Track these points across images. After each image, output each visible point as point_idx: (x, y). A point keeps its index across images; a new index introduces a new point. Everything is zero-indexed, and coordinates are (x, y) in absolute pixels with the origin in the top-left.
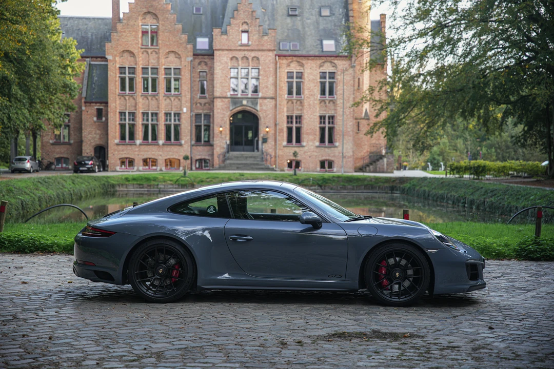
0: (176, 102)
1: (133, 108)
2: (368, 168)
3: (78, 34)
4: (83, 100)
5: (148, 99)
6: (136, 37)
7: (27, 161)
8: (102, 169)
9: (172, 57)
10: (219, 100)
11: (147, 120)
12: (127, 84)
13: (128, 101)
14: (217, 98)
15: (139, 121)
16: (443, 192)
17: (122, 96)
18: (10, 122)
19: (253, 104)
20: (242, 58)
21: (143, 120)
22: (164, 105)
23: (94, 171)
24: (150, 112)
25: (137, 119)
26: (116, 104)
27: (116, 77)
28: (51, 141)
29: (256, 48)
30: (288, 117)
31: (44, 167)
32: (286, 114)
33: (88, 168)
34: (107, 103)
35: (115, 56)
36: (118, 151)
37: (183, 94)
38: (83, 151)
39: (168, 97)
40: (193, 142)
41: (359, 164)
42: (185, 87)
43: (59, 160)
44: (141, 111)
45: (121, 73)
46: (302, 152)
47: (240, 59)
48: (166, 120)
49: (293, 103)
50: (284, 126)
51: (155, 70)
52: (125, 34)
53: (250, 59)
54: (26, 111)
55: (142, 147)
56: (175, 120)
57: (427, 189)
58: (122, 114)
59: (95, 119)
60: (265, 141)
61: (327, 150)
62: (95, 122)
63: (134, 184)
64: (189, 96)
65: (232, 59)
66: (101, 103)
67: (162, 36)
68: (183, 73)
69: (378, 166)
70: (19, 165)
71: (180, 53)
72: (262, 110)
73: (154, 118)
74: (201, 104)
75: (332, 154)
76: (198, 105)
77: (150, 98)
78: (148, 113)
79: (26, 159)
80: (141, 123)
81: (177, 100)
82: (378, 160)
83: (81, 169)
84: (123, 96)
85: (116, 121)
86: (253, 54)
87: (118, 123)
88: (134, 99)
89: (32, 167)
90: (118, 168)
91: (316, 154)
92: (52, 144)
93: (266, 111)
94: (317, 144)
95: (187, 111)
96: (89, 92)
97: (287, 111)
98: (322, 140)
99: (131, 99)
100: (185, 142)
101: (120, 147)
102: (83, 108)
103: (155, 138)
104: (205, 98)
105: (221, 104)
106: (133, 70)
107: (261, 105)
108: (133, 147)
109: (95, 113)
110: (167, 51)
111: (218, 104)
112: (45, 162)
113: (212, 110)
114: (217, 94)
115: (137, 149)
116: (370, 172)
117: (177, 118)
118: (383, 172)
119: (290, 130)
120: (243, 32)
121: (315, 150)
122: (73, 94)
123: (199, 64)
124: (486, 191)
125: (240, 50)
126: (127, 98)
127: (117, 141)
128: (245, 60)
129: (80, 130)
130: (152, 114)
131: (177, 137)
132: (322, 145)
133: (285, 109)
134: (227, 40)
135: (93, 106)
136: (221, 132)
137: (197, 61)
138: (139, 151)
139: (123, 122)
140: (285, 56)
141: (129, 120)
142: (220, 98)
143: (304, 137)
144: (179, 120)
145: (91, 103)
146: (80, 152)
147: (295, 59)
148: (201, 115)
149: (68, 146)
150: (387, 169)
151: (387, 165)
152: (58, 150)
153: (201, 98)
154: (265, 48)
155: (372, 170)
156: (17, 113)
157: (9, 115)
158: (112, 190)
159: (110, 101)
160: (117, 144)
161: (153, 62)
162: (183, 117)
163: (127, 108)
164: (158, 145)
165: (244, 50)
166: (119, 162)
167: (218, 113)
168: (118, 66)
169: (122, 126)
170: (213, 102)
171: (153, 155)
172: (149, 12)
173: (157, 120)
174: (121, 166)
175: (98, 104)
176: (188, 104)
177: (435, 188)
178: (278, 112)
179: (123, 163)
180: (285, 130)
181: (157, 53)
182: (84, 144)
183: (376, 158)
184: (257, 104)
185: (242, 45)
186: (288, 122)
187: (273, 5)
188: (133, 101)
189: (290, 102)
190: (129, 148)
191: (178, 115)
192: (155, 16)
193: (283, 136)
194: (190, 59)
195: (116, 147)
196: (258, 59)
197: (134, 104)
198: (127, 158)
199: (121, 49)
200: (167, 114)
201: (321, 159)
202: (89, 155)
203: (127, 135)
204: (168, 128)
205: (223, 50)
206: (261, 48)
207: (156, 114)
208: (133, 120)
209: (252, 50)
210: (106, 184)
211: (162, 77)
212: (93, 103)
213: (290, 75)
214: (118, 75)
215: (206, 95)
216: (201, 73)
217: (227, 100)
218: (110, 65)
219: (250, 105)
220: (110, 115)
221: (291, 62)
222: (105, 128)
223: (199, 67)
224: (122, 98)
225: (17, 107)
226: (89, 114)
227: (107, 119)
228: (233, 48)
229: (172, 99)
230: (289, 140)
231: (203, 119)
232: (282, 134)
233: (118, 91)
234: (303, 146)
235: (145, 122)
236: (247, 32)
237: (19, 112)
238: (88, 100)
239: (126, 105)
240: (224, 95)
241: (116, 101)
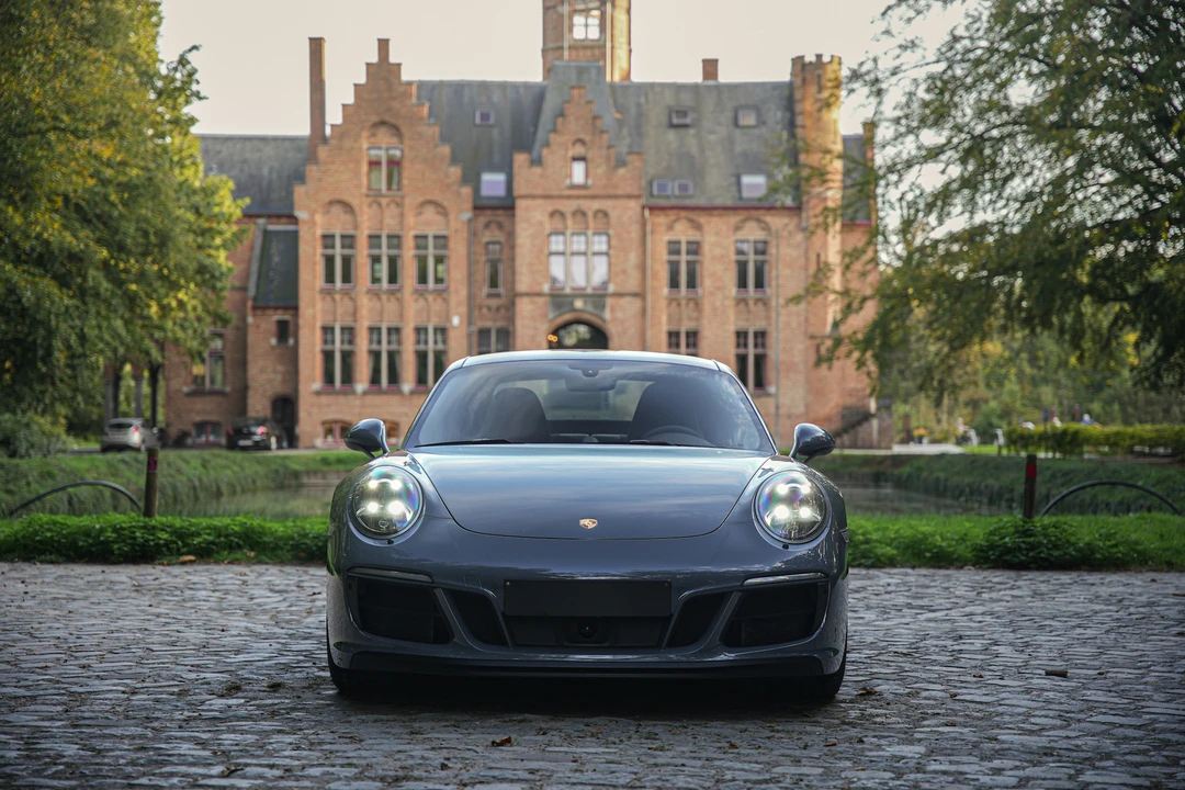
0: (437, 305)
1: (350, 319)
2: (838, 440)
3: (242, 170)
4: (250, 304)
5: (379, 299)
6: (357, 173)
7: (132, 429)
8: (286, 445)
9: (430, 213)
10: (526, 300)
11: (379, 342)
12: (340, 271)
13: (339, 304)
14: (521, 295)
15: (363, 345)
16: (972, 479)
17: (327, 293)
19: (595, 308)
20: (574, 214)
21: (371, 342)
22: (413, 310)
23: (268, 448)
24: (384, 326)
25: (359, 340)
26: (314, 310)
27: (315, 255)
28: (185, 389)
29: (602, 192)
30: (670, 333)
31: (170, 442)
32: (665, 328)
33: (257, 442)
34: (295, 309)
35: (313, 213)
36: (320, 407)
37: (452, 288)
38: (249, 407)
39: (421, 295)
42: (457, 272)
43: (201, 427)
44: (366, 325)
45: (326, 247)
47: (569, 216)
48: (418, 342)
49: (679, 305)
51: (396, 240)
52: (333, 167)
53: (590, 214)
54: (119, 323)
55: (369, 399)
56: (436, 343)
57: (941, 475)
58: (328, 330)
59: (274, 341)
62: (273, 348)
64: (464, 293)
65: (552, 214)
66: (285, 308)
67: (409, 172)
68: (452, 244)
69: (861, 435)
70: (116, 437)
71: (445, 203)
72: (614, 319)
73: (394, 337)
74: (489, 309)
76: (485, 311)
77: (383, 297)
78: (380, 329)
79: (131, 426)
80: (365, 348)
81: (439, 301)
82: (859, 423)
83: (241, 443)
84: (329, 293)
85: (314, 346)
86: (596, 205)
87: (319, 348)
88: (352, 299)
89: (143, 441)
90: (319, 442)
92: (188, 395)
93: (622, 321)
95: (461, 322)
96: (262, 287)
97: (669, 322)
99: (346, 299)
101: (324, 399)
102: (250, 320)
103: (394, 377)
104: (498, 296)
105: (530, 307)
106: (349, 241)
107: (612, 310)
108: (351, 398)
109: (273, 328)
110: (421, 199)
111: (525, 308)
112: (174, 431)
113: (512, 320)
114: (523, 285)
115: (357, 402)
117: (439, 338)
118: (871, 447)
120: (575, 159)
123: (487, 226)
124: (1054, 476)
125: (569, 197)
126: (338, 297)
127: (317, 385)
128: (579, 217)
129: (242, 364)
130: (389, 329)
133: (664, 319)
134: (542, 176)
135: (270, 316)
137: (482, 220)
138: (363, 406)
139: (329, 347)
140: (662, 209)
141: (342, 342)
142: (527, 295)
144: (444, 342)
145: (265, 308)
146: (242, 408)
147: (683, 213)
148: (489, 331)
149: (220, 398)
150: (879, 441)
151: (879, 432)
152: (199, 406)
153: (490, 296)
154: (620, 192)
155: (847, 443)
156: (99, 327)
157: (82, 330)
158: (294, 483)
159: (303, 304)
160: (318, 393)
161: (390, 223)
162: (452, 335)
163: (339, 317)
164: (402, 393)
165: (578, 197)
166: (320, 430)
167: (523, 326)
168: (319, 232)
169: (328, 356)
170: (513, 304)
171: (391, 413)
172: (383, 123)
173: (399, 342)
174: (326, 437)
175: (280, 312)
176: (463, 309)
177: (958, 473)
178: (648, 324)
179: (329, 432)
181: (398, 205)
182: (251, 393)
183: (855, 419)
184: (603, 306)
185: (573, 187)
186: (670, 345)
187: (639, 105)
188: (351, 304)
189: (674, 304)
190: (342, 399)
191: (442, 331)
192: (396, 130)
194: (467, 215)
195: (315, 399)
196: (606, 214)
197: (351, 310)
198: (336, 422)
199: (326, 197)
200: (420, 331)
202: (261, 415)
203: (338, 371)
204: (422, 357)
205: (533, 197)
206: (611, 192)
207: (398, 330)
208: (351, 342)
209: (594, 197)
210: (281, 470)
211: (408, 254)
212: (270, 308)
213: (674, 248)
214: (320, 251)
215: (501, 290)
216: (491, 247)
217: (541, 300)
218: (304, 231)
220: (304, 334)
221: (675, 221)
222: (292, 359)
223: (487, 233)
224: (328, 298)
225: (98, 313)
226: (262, 332)
227: (297, 342)
228: (556, 193)
229: (430, 299)
231: (493, 338)
233: (320, 282)
235: (375, 347)
236: (582, 159)
237: (105, 324)
238: (260, 304)
239: (334, 313)
240: (536, 289)
241: (314, 306)
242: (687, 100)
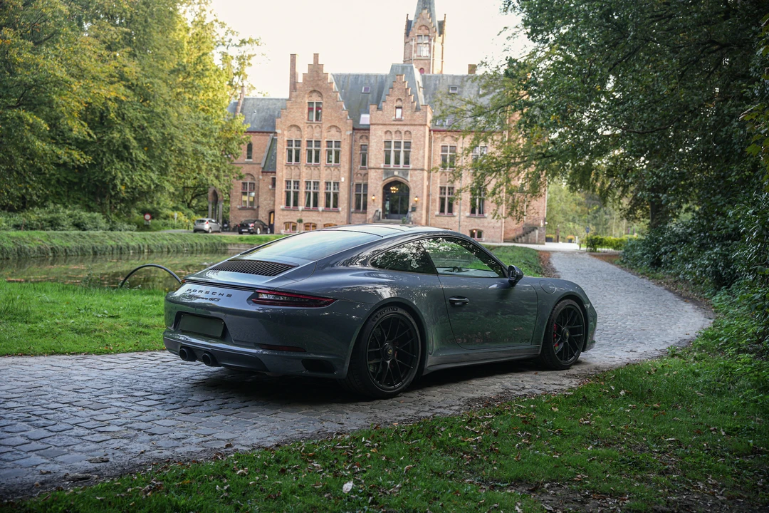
0: (336, 172)
1: (298, 177)
2: (520, 239)
3: (267, 112)
4: (261, 171)
6: (302, 113)
7: (206, 223)
8: (269, 232)
9: (333, 131)
10: (373, 171)
11: (310, 188)
12: (294, 156)
13: (293, 171)
14: (371, 168)
15: (302, 189)
17: (288, 166)
19: (404, 175)
20: (396, 132)
21: (306, 188)
22: (324, 174)
23: (256, 233)
24: (312, 181)
25: (301, 187)
26: (282, 174)
27: (283, 149)
28: (238, 207)
29: (408, 123)
30: (441, 188)
32: (439, 186)
33: (250, 230)
35: (283, 130)
36: (283, 216)
37: (342, 165)
38: (259, 216)
39: (329, 167)
40: (353, 210)
41: (512, 235)
42: (344, 158)
44: (304, 180)
45: (289, 146)
46: (453, 222)
47: (393, 133)
48: (327, 189)
49: (446, 175)
50: (437, 196)
51: (318, 143)
52: (292, 110)
53: (403, 133)
55: (304, 213)
56: (334, 189)
58: (288, 182)
59: (270, 187)
60: (414, 209)
61: (476, 220)
64: (347, 167)
65: (386, 132)
66: (273, 173)
67: (325, 113)
68: (342, 145)
69: (530, 237)
71: (340, 127)
72: (412, 180)
73: (316, 186)
74: (361, 175)
75: (481, 225)
76: (358, 175)
77: (312, 168)
78: (310, 182)
79: (205, 221)
80: (304, 191)
81: (336, 170)
82: (530, 232)
83: (243, 230)
85: (282, 189)
86: (406, 128)
87: (284, 190)
88: (299, 169)
89: (211, 228)
90: (283, 231)
91: (466, 224)
92: (240, 209)
93: (416, 182)
94: (468, 214)
95: (345, 180)
96: (267, 163)
97: (441, 183)
98: (473, 211)
99: (296, 169)
100: (342, 209)
101: (285, 212)
102: (261, 177)
103: (316, 205)
104: (365, 169)
105: (375, 174)
106: (298, 143)
107: (411, 177)
108: (296, 212)
109: (271, 181)
110: (329, 125)
111: (372, 174)
113: (368, 180)
114: (371, 165)
115: (300, 215)
116: (522, 243)
117: (336, 187)
118: (535, 243)
119: (442, 200)
120: (397, 108)
121: (466, 220)
123: (361, 138)
125: (394, 125)
126: (293, 168)
127: (283, 206)
128: (398, 134)
129: (258, 197)
130: (314, 182)
131: (336, 205)
132: (473, 215)
133: (439, 181)
134: (382, 115)
135: (269, 176)
136: (374, 200)
137: (359, 135)
139: (289, 190)
140: (439, 131)
141: (294, 188)
142: (373, 168)
143: (456, 207)
144: (338, 189)
145: (267, 172)
146: (257, 217)
147: (449, 133)
148: (361, 185)
149: (252, 211)
150: (539, 240)
151: (539, 237)
152: (244, 214)
153: (361, 169)
154: (416, 123)
155: (524, 241)
159: (277, 171)
160: (283, 210)
161: (316, 136)
162: (341, 185)
163: (293, 177)
164: (318, 211)
165: (397, 125)
166: (283, 226)
167: (371, 182)
168: (286, 139)
169: (288, 194)
170: (369, 172)
171: (314, 220)
172: (315, 91)
173: (319, 189)
174: (286, 229)
175: (271, 174)
176: (347, 174)
178: (431, 183)
179: (288, 227)
180: (438, 200)
181: (320, 128)
182: (260, 209)
183: (529, 230)
184: (408, 174)
185: (396, 120)
186: (441, 193)
187: (435, 85)
188: (298, 171)
189: (444, 174)
190: (293, 213)
191: (337, 184)
192: (320, 94)
193: (435, 206)
194: (349, 132)
195: (281, 212)
196: (410, 133)
197: (298, 174)
198: (290, 223)
199: (289, 123)
200: (327, 183)
201: (470, 229)
203: (292, 201)
204: (328, 195)
205: (378, 124)
206: (413, 123)
207: (318, 183)
208: (298, 188)
209: (405, 125)
211: (323, 149)
212: (269, 172)
213: (444, 149)
214: (286, 147)
215: (365, 166)
216: (363, 147)
217: (380, 171)
218: (279, 138)
219: (401, 175)
220: (279, 184)
221: (445, 137)
222: (273, 194)
223: (361, 141)
224: (289, 168)
226: (265, 183)
228: (387, 123)
229: (332, 169)
230: (442, 211)
231: (362, 188)
232: (434, 204)
233: (285, 161)
234: (454, 216)
235: (308, 190)
236: (401, 108)
238: (265, 170)
239: (291, 175)
240: (378, 166)
241: (282, 171)
242: (457, 82)
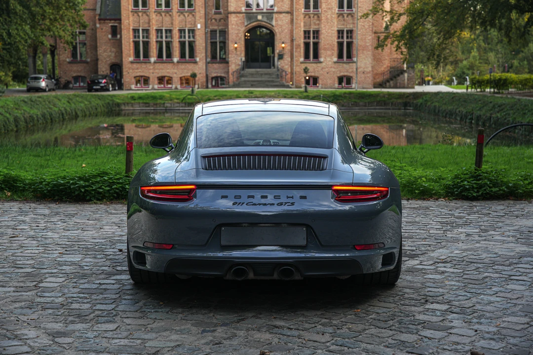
0: (190, 18)
1: (147, 25)
2: (388, 84)
4: (97, 18)
5: (161, 15)
7: (42, 80)
8: (117, 88)
10: (233, 15)
11: (162, 37)
12: (141, 2)
13: (141, 18)
14: (231, 13)
15: (153, 38)
16: (452, 107)
17: (135, 12)
18: (10, 39)
19: (268, 19)
21: (157, 37)
22: (178, 21)
23: (108, 90)
24: (164, 29)
25: (151, 36)
26: (129, 20)
28: (68, 60)
30: (305, 32)
31: (62, 86)
32: (303, 29)
33: (102, 87)
34: (120, 20)
36: (133, 69)
37: (197, 10)
38: (99, 70)
39: (182, 13)
40: (209, 60)
41: (379, 79)
42: (199, 2)
43: (76, 79)
44: (155, 28)
46: (320, 68)
48: (181, 37)
49: (310, 17)
50: (301, 41)
54: (27, 28)
55: (157, 65)
56: (189, 37)
57: (437, 104)
58: (136, 31)
59: (110, 36)
60: (281, 57)
61: (345, 65)
62: (110, 40)
63: (139, 103)
64: (203, 12)
66: (115, 20)
69: (399, 81)
70: (34, 84)
72: (277, 25)
73: (168, 35)
74: (216, 20)
75: (351, 70)
76: (213, 20)
77: (163, 14)
78: (162, 30)
79: (41, 78)
80: (155, 40)
81: (190, 16)
82: (398, 75)
83: (95, 87)
84: (136, 12)
85: (129, 38)
87: (132, 40)
88: (147, 15)
89: (47, 86)
90: (133, 87)
91: (334, 70)
92: (69, 63)
93: (281, 26)
94: (335, 59)
95: (201, 27)
96: (103, 9)
97: (304, 26)
98: (340, 56)
99: (144, 15)
100: (200, 59)
101: (135, 65)
102: (98, 25)
103: (169, 55)
104: (220, 13)
105: (236, 19)
107: (276, 20)
108: (148, 65)
109: (110, 30)
111: (233, 20)
112: (63, 81)
113: (227, 25)
114: (231, 9)
115: (152, 67)
116: (390, 87)
117: (191, 35)
118: (404, 88)
119: (307, 45)
121: (333, 65)
122: (77, 8)
124: (494, 107)
126: (140, 14)
127: (131, 59)
129: (95, 48)
130: (166, 30)
131: (192, 55)
132: (341, 60)
133: (302, 24)
135: (107, 24)
136: (236, 48)
138: (154, 69)
139: (137, 40)
141: (143, 37)
142: (234, 13)
143: (322, 53)
144: (194, 37)
145: (105, 20)
146: (96, 71)
148: (216, 31)
149: (85, 65)
150: (408, 84)
151: (408, 80)
152: (75, 68)
153: (216, 13)
155: (392, 85)
156: (17, 29)
157: (9, 30)
158: (117, 109)
159: (123, 18)
160: (132, 62)
162: (197, 33)
163: (141, 25)
164: (173, 62)
166: (134, 81)
167: (232, 29)
169: (136, 44)
170: (228, 17)
171: (168, 73)
173: (172, 37)
174: (136, 85)
175: (112, 21)
176: (203, 20)
177: (445, 104)
178: (294, 27)
179: (138, 82)
180: (302, 45)
182: (100, 62)
183: (396, 73)
184: (272, 18)
186: (305, 38)
188: (147, 17)
189: (307, 17)
190: (144, 66)
191: (192, 31)
193: (300, 52)
195: (130, 65)
197: (147, 21)
198: (142, 76)
200: (181, 31)
201: (339, 75)
202: (105, 73)
203: (142, 51)
204: (182, 44)
207: (170, 31)
208: (147, 37)
210: (111, 102)
212: (108, 20)
215: (221, 10)
217: (241, 15)
219: (265, 19)
220: (124, 33)
222: (119, 45)
224: (136, 14)
225: (16, 23)
226: (104, 32)
227: (121, 37)
229: (186, 15)
230: (307, 56)
231: (218, 35)
232: (299, 50)
233: (131, 7)
234: (321, 62)
235: (159, 39)
237: (20, 28)
238: (102, 17)
239: (139, 22)
240: (239, 10)
241: (129, 18)
